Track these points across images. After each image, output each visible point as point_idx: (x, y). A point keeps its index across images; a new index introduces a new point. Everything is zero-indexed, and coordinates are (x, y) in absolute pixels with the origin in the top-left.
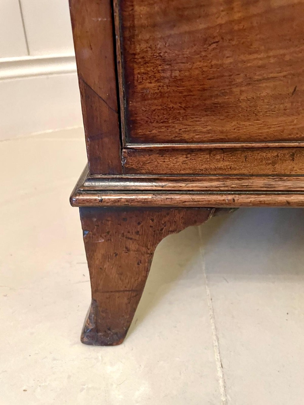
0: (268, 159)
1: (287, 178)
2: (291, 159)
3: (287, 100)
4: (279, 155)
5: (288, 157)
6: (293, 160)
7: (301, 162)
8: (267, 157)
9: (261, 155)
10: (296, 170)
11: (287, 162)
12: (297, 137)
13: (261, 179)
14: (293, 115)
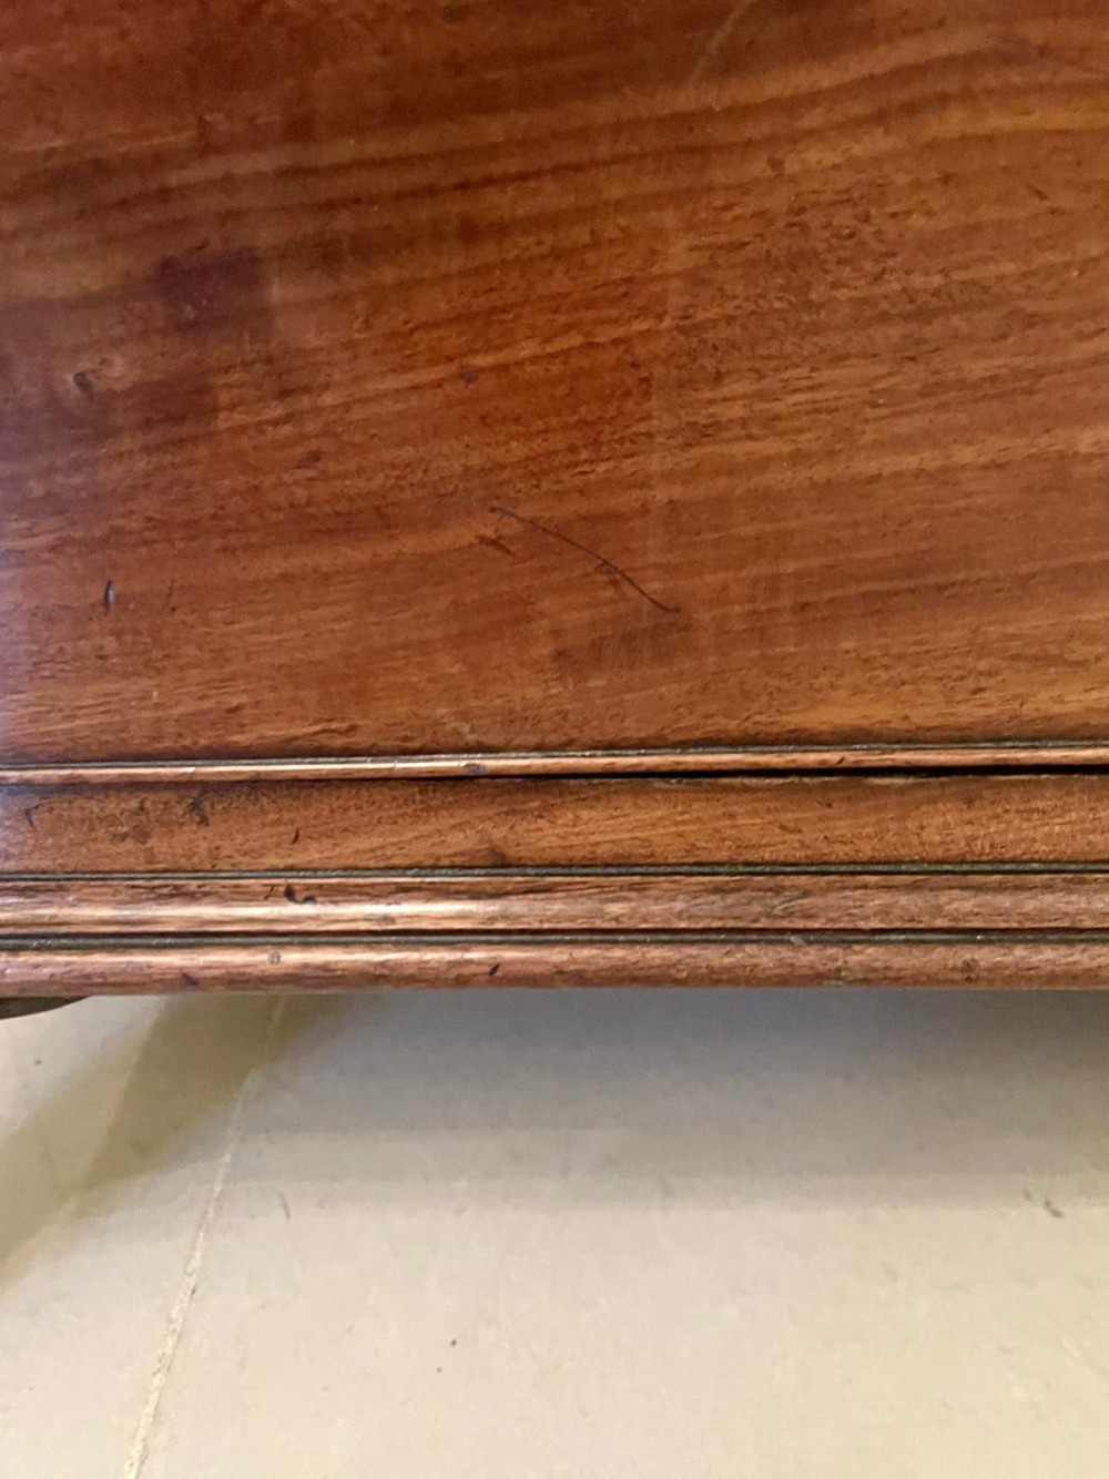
0: (112, 820)
1: (199, 887)
2: (197, 819)
3: (95, 627)
4: (148, 804)
5: (181, 812)
6: (204, 821)
7: (238, 831)
8: (108, 812)
9: (82, 809)
10: (230, 857)
11: (186, 828)
12: (184, 747)
13: (105, 890)
14: (135, 674)
